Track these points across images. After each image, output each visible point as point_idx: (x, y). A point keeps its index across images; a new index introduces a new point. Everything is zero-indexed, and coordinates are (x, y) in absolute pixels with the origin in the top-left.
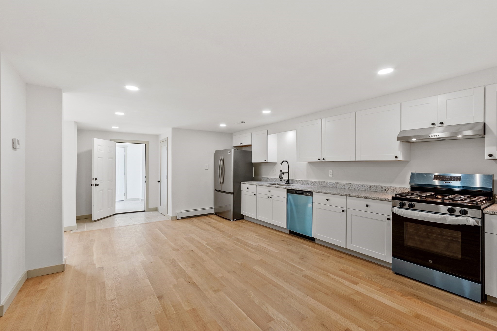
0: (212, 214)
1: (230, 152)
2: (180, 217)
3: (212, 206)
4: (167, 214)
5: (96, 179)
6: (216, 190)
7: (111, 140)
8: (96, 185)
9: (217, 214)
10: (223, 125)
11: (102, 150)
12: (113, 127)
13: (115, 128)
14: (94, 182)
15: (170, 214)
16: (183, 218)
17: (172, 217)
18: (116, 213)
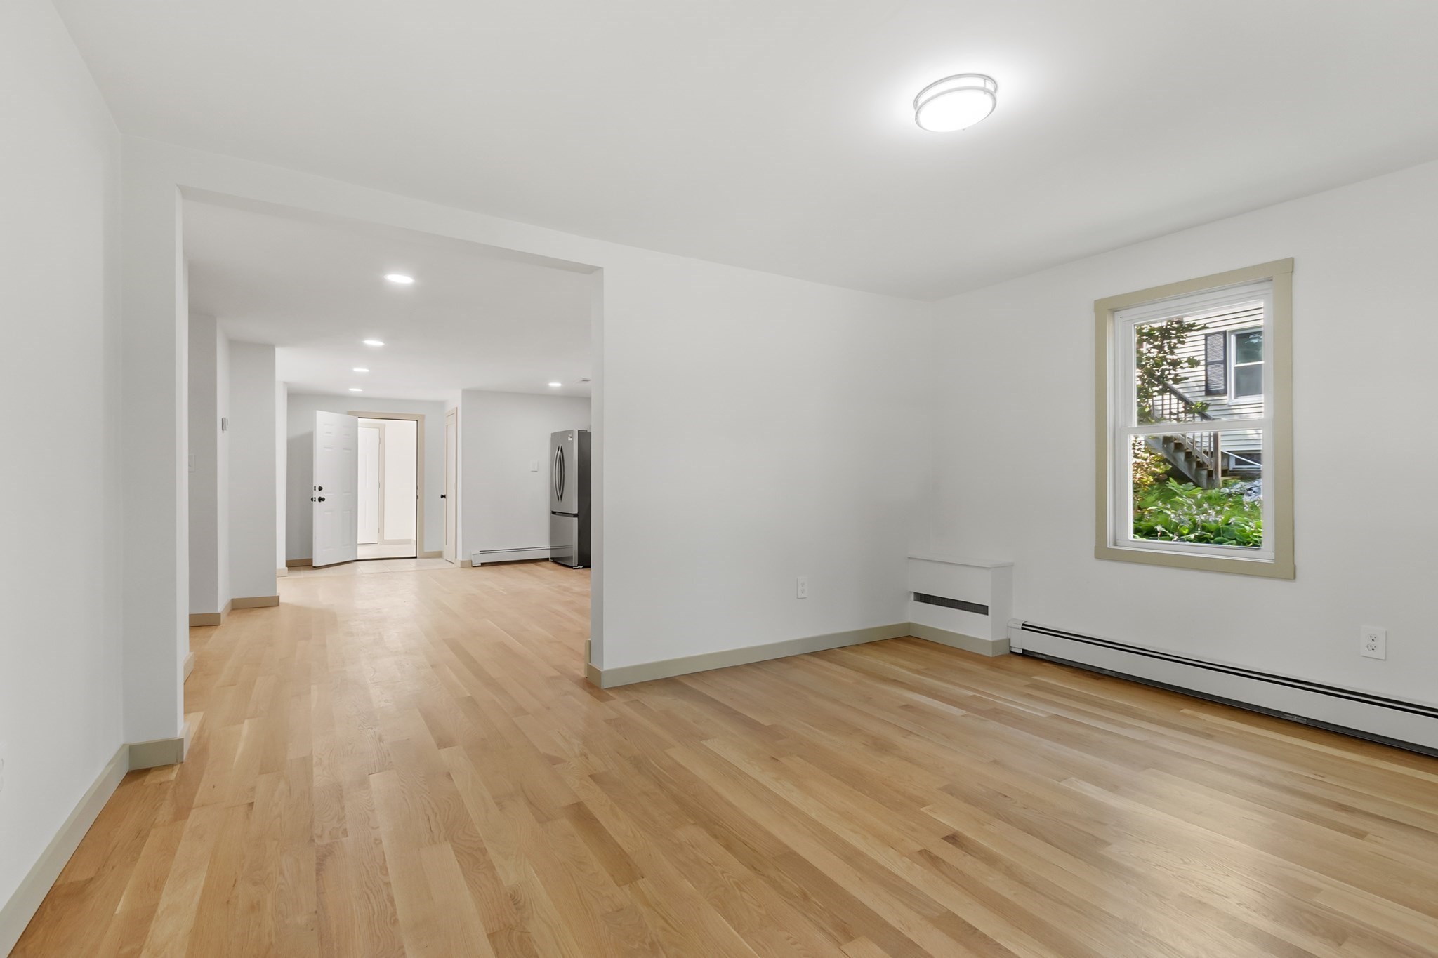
0: (547, 560)
1: (570, 435)
2: (478, 562)
3: (547, 544)
4: (456, 557)
5: (320, 489)
6: (554, 513)
7: (349, 413)
8: (321, 499)
9: (556, 561)
10: (555, 385)
11: (330, 433)
12: (351, 390)
13: (355, 390)
14: (317, 494)
15: (460, 558)
16: (483, 565)
17: (462, 562)
18: (358, 558)
